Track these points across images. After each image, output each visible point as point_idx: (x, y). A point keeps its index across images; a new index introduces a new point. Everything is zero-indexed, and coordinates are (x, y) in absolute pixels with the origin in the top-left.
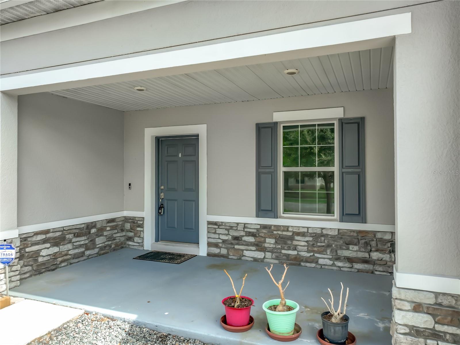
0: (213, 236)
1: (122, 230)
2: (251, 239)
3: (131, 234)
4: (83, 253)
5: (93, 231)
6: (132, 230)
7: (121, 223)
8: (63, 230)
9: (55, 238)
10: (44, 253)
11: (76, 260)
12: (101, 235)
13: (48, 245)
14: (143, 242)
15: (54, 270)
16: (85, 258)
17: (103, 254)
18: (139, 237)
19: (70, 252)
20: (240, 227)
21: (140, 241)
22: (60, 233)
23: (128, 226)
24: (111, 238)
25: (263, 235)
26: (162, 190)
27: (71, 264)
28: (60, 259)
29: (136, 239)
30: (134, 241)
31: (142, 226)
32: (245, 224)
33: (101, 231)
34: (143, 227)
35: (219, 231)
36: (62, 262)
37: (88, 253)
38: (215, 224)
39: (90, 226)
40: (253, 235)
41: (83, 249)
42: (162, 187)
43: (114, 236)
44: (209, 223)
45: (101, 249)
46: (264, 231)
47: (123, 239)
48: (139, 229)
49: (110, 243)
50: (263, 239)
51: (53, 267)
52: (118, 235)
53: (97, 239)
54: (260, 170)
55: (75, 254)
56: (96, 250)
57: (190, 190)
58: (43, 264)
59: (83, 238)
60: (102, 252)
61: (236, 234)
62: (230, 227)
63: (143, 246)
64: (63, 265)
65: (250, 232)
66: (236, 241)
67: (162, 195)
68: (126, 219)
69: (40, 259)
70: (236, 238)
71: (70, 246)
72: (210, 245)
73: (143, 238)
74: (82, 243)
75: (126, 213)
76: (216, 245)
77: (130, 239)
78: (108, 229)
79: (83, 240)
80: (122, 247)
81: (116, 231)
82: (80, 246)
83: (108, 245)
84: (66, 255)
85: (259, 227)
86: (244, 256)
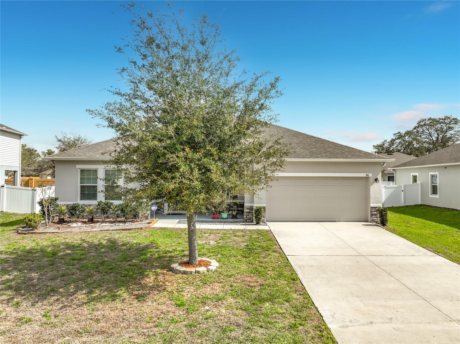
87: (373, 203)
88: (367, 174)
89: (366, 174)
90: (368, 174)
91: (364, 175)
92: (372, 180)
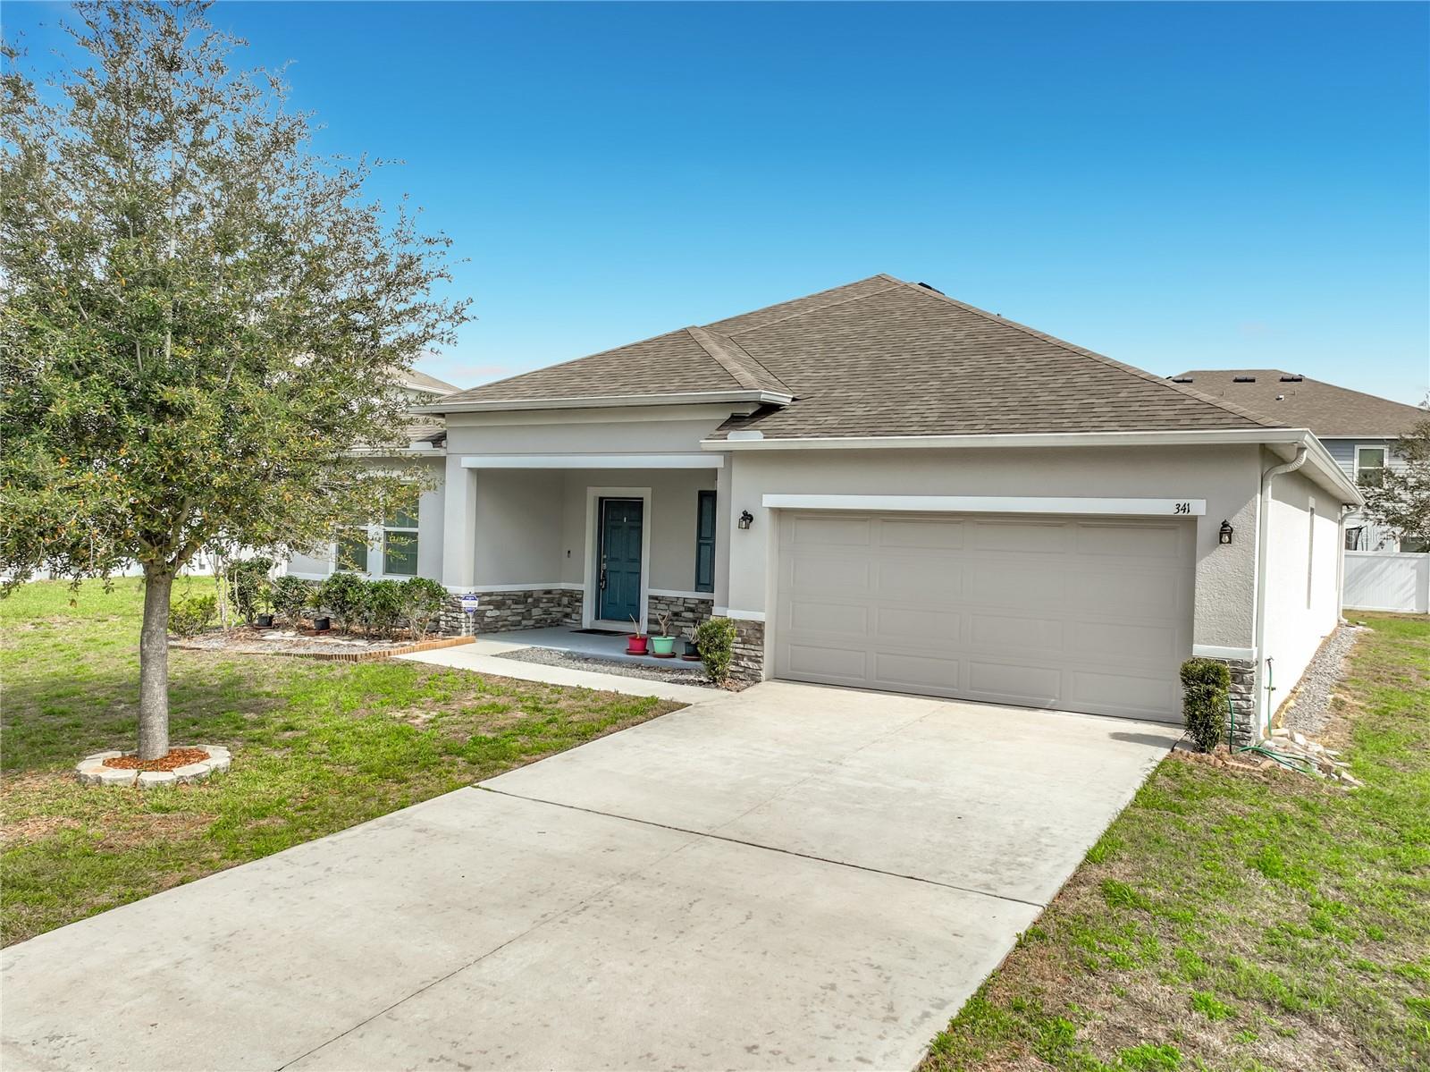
0: (654, 611)
1: (559, 605)
2: (689, 615)
3: (569, 610)
4: (520, 622)
5: (530, 600)
6: (569, 605)
7: (557, 596)
8: (504, 594)
9: (497, 601)
10: (488, 614)
11: (514, 628)
12: (538, 607)
13: (492, 607)
14: (581, 619)
15: (495, 632)
16: (521, 627)
17: (539, 627)
18: (577, 613)
19: (509, 618)
20: (681, 602)
21: (577, 618)
22: (500, 598)
23: (565, 600)
24: (547, 612)
25: (700, 610)
26: (604, 559)
27: (510, 630)
28: (501, 623)
29: (574, 616)
30: (571, 619)
31: (580, 600)
32: (684, 599)
33: (537, 601)
34: (582, 602)
35: (660, 606)
36: (502, 626)
37: (524, 622)
38: (656, 598)
39: (527, 594)
40: (692, 610)
41: (520, 618)
42: (605, 557)
43: (551, 609)
44: (651, 597)
45: (538, 621)
46: (703, 606)
47: (559, 615)
48: (577, 604)
49: (546, 616)
50: (700, 615)
51: (496, 630)
52: (554, 609)
53: (533, 610)
54: (701, 541)
55: (513, 621)
56: (532, 622)
57: (633, 561)
58: (488, 624)
59: (522, 606)
60: (539, 625)
61: (676, 609)
62: (671, 602)
63: (581, 624)
64: (503, 629)
65: (689, 608)
66: (676, 618)
67: (604, 566)
68: (564, 593)
69: (486, 619)
70: (676, 614)
71: (508, 612)
72: (650, 621)
73: (581, 614)
74: (519, 611)
75: (564, 586)
76: (656, 622)
77: (567, 615)
78: (545, 600)
79: (520, 608)
80: (558, 625)
81: (552, 605)
82: (518, 614)
83: (544, 619)
84: (506, 620)
85: (697, 601)
86: (682, 633)
87: (1208, 641)
88: (1182, 502)
89: (1178, 501)
90: (1187, 501)
91: (1165, 507)
92: (1206, 531)
